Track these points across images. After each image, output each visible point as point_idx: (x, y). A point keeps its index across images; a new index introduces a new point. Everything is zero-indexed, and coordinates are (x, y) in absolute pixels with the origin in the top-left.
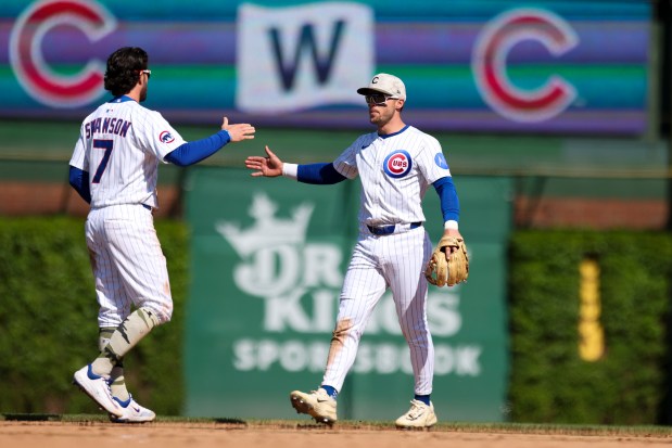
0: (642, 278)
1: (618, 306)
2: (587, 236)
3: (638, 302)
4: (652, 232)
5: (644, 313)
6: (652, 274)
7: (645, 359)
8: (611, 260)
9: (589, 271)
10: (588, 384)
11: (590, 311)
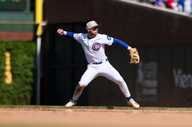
0: (25, 57)
1: (18, 66)
2: (7, 43)
3: (24, 65)
4: (28, 42)
5: (26, 68)
6: (29, 55)
7: (27, 83)
8: (15, 51)
9: (8, 55)
10: (8, 91)
11: (8, 68)
